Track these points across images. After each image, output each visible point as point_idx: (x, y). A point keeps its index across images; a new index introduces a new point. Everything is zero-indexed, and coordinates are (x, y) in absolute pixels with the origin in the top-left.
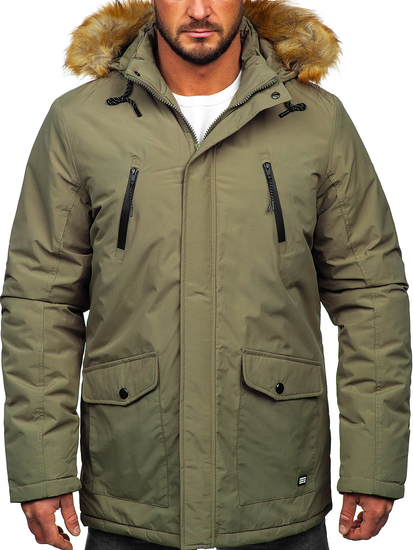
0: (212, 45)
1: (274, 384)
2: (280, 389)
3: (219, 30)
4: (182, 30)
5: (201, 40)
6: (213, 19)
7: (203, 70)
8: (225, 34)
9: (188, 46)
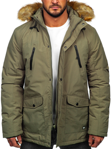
0: (59, 11)
1: (76, 103)
2: (77, 104)
3: (60, 7)
4: (50, 7)
5: (55, 10)
6: (59, 4)
7: (56, 19)
8: (62, 8)
9: (52, 11)
